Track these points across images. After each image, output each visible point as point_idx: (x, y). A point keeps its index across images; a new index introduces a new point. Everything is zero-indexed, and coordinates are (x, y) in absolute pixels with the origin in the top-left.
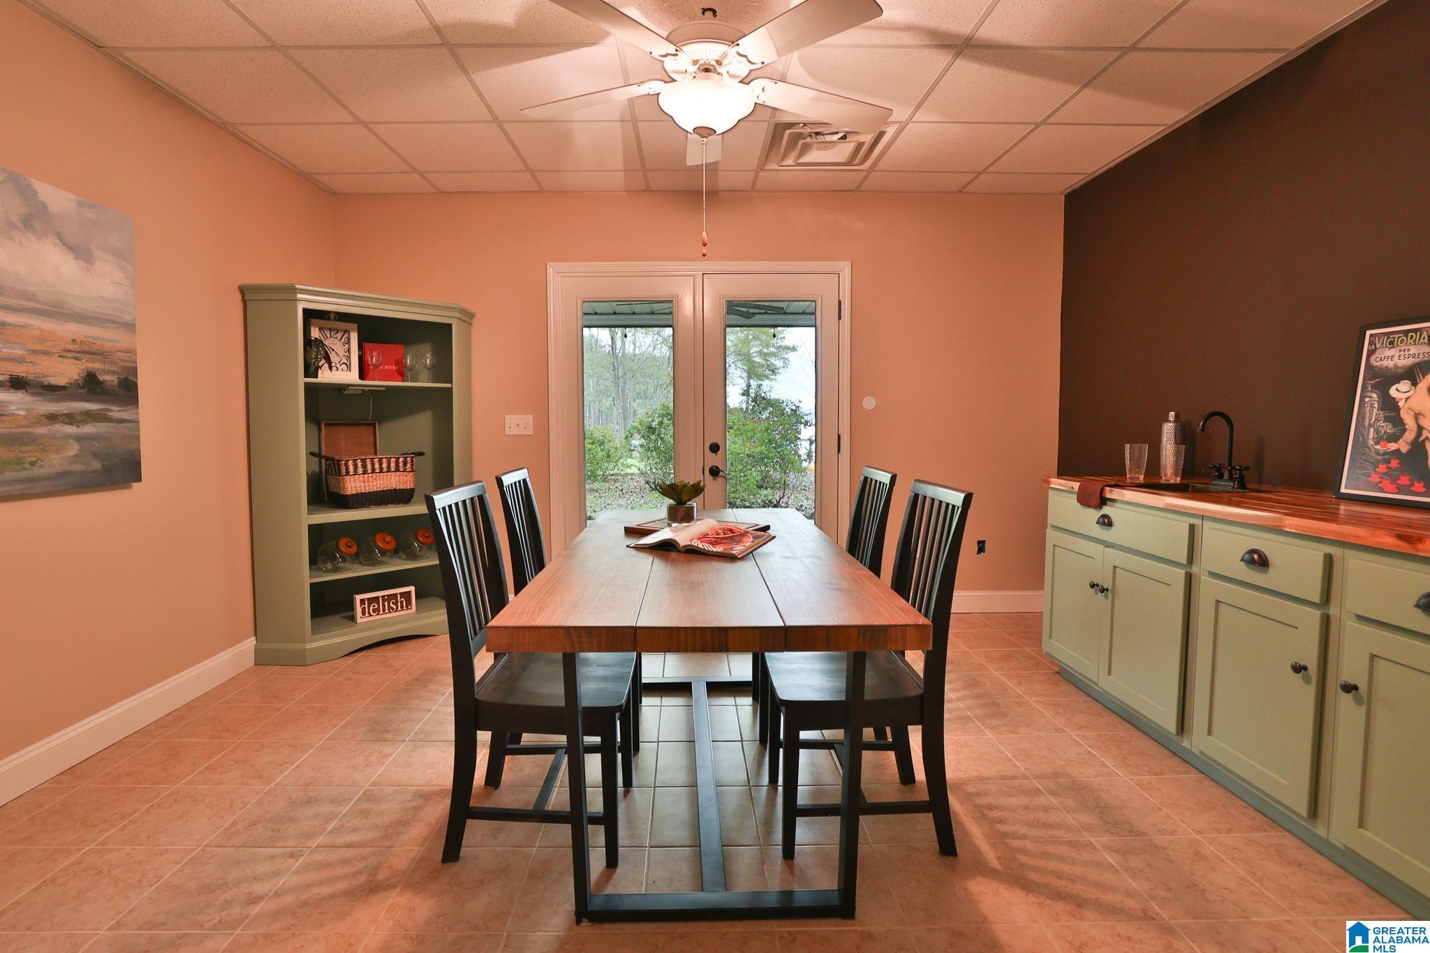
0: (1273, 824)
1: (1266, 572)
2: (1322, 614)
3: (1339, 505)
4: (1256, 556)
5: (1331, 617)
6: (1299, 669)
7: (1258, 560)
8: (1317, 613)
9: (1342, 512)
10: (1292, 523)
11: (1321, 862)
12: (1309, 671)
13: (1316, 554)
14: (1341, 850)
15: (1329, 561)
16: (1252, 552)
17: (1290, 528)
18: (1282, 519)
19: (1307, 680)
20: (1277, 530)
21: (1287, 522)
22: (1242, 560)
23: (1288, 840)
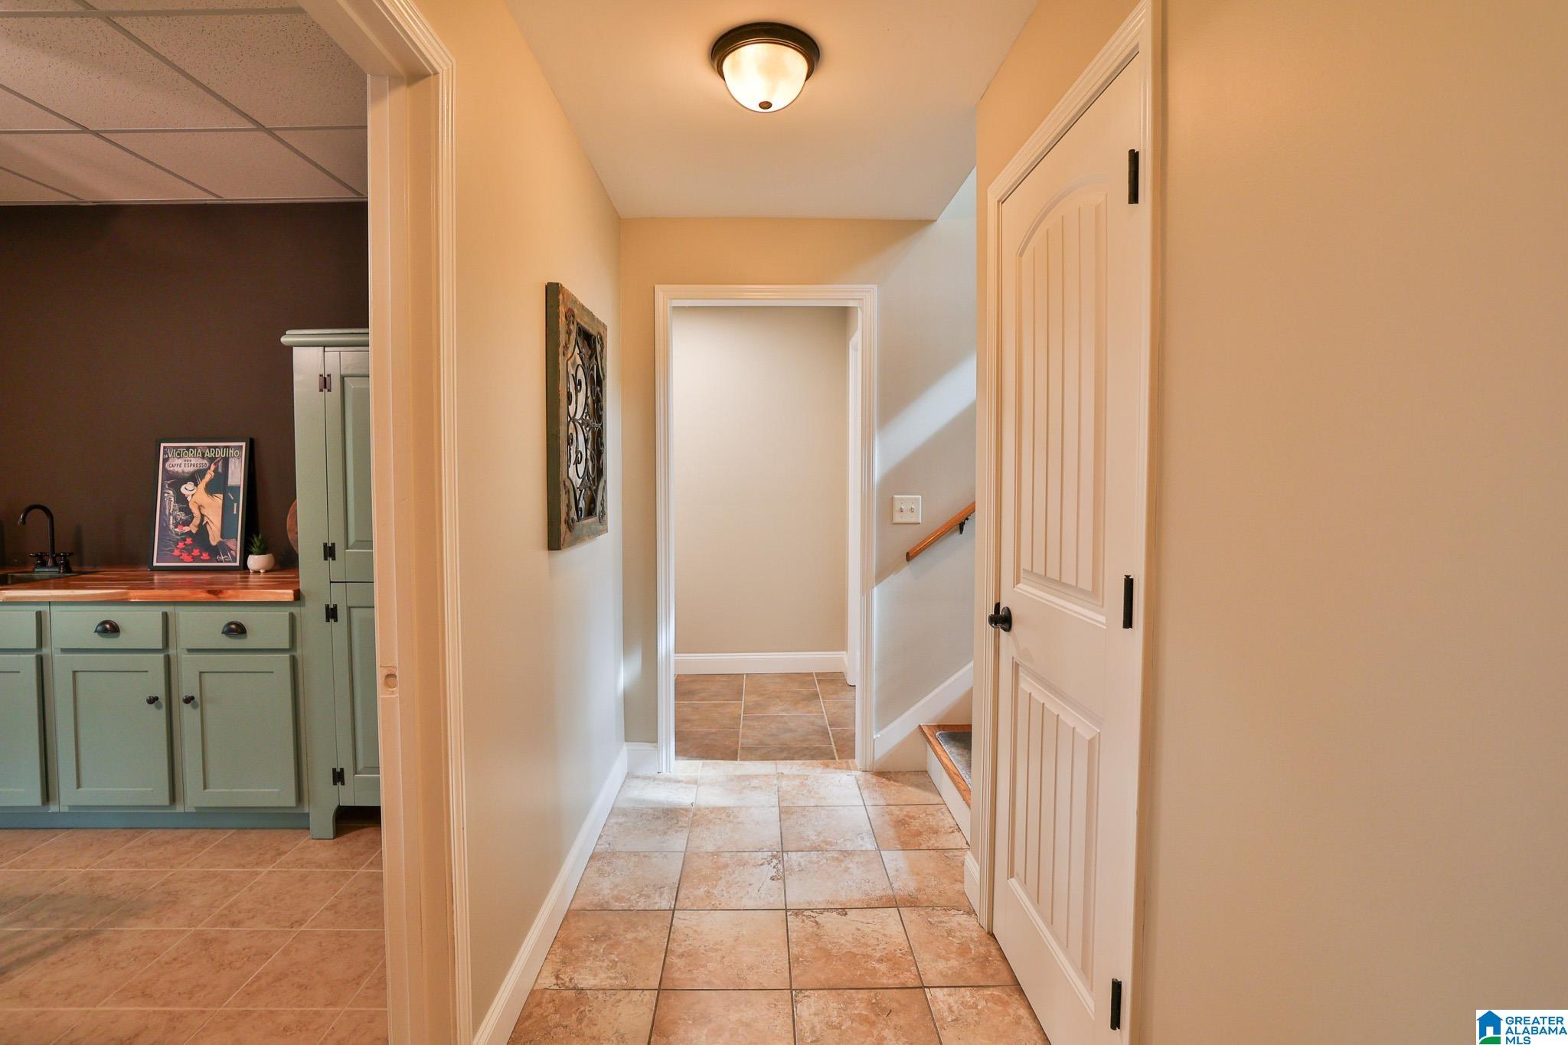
0: (140, 830)
1: (118, 636)
2: (165, 656)
3: (153, 576)
4: (108, 626)
5: (171, 656)
6: (153, 700)
7: (110, 629)
8: (161, 656)
9: (156, 581)
10: (135, 595)
11: (179, 833)
12: (159, 700)
13: (156, 613)
14: (194, 813)
15: (165, 616)
16: (104, 623)
17: (135, 599)
18: (128, 593)
19: (159, 707)
20: (124, 602)
21: (132, 595)
22: (96, 631)
23: (156, 833)
